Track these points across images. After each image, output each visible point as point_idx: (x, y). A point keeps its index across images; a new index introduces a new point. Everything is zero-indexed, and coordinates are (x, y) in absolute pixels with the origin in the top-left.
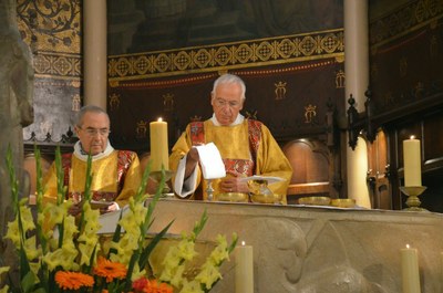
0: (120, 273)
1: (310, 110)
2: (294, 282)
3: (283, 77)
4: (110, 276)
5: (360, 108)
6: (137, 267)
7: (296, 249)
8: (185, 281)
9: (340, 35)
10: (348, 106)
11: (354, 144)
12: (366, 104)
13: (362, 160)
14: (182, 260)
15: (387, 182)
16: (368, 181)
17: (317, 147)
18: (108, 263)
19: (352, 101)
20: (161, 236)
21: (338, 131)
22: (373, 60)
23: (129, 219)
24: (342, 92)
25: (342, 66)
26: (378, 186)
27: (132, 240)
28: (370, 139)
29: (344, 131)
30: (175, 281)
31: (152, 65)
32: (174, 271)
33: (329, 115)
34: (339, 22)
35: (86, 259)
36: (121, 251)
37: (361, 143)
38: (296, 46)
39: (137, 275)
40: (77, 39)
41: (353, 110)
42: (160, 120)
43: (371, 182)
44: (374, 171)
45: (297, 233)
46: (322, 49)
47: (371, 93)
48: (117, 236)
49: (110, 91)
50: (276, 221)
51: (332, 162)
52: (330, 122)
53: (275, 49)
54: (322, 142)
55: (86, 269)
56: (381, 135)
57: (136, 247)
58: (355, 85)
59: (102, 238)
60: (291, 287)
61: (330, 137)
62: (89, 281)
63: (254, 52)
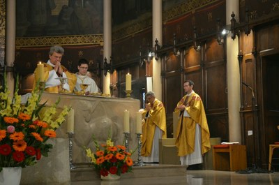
0: (28, 118)
2: (88, 122)
4: (25, 119)
5: (108, 62)
6: (34, 116)
7: (89, 110)
8: (52, 122)
9: (102, 36)
10: (104, 61)
11: (106, 74)
12: (110, 61)
13: (108, 80)
14: (51, 114)
18: (23, 114)
19: (106, 60)
20: (43, 105)
21: (101, 70)
22: (113, 46)
23: (31, 99)
24: (102, 56)
25: (102, 47)
27: (33, 106)
28: (112, 73)
29: (103, 69)
30: (49, 121)
31: (33, 42)
32: (48, 118)
33: (98, 64)
34: (102, 32)
35: (15, 113)
36: (28, 110)
37: (108, 74)
38: (87, 39)
39: (34, 119)
40: (4, 30)
41: (106, 62)
42: (40, 63)
43: (111, 88)
45: (90, 105)
46: (96, 40)
47: (112, 57)
48: (27, 105)
49: (16, 51)
50: (82, 101)
52: (98, 66)
53: (79, 39)
54: (95, 73)
55: (15, 116)
56: (115, 72)
57: (34, 109)
58: (107, 54)
59: (21, 106)
60: (87, 124)
61: (98, 71)
62: (17, 120)
63: (71, 40)
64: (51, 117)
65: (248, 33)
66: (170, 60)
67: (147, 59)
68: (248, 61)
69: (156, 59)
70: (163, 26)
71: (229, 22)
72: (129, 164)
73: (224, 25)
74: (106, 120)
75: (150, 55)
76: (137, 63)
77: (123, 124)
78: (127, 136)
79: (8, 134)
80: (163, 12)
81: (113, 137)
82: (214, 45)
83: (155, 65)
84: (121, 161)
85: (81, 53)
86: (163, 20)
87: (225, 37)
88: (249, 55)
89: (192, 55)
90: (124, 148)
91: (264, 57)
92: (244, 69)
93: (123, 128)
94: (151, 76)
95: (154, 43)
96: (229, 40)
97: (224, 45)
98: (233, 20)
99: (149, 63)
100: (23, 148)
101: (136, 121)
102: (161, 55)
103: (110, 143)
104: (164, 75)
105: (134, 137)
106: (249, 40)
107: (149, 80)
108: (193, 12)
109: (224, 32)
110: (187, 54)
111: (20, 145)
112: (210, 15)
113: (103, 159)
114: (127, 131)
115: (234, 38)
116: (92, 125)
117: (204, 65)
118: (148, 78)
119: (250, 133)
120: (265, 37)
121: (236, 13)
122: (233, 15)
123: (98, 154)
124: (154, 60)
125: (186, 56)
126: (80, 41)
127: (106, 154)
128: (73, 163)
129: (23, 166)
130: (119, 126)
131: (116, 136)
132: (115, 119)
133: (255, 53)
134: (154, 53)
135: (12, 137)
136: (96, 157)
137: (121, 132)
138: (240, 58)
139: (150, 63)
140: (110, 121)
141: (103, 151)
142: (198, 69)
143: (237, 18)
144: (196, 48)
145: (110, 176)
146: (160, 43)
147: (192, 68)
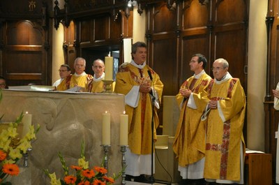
1: (32, 4)
2: (50, 130)
5: (61, 6)
7: (52, 113)
8: (11, 149)
10: (54, 5)
11: (57, 27)
12: (65, 6)
13: (61, 36)
14: (10, 137)
15: (74, 49)
16: (63, 47)
17: (36, 25)
19: (57, 3)
21: (48, 18)
26: (69, 50)
28: (67, 25)
29: (52, 18)
30: (6, 148)
32: (5, 143)
33: (44, 9)
37: (61, 26)
41: (57, 7)
43: (65, 48)
44: (67, 42)
51: (44, 35)
52: (44, 13)
54: (40, 24)
56: (72, 23)
60: (49, 133)
61: (44, 21)
64: (9, 142)
66: (159, 14)
67: (124, 10)
69: (140, 12)
74: (74, 126)
75: (129, 5)
76: (108, 14)
77: (101, 131)
78: (106, 151)
81: (86, 150)
83: (138, 24)
89: (195, 10)
90: (104, 171)
92: (275, 40)
93: (101, 139)
94: (130, 36)
99: (127, 16)
101: (119, 126)
103: (83, 164)
105: (115, 151)
110: (188, 7)
114: (107, 142)
116: (56, 134)
117: (212, 27)
118: (125, 40)
123: (67, 179)
124: (135, 12)
125: (185, 11)
127: (79, 181)
130: (95, 133)
131: (91, 148)
132: (88, 124)
134: (135, 2)
137: (98, 144)
138: (270, 21)
139: (129, 17)
140: (83, 128)
141: (73, 175)
142: (204, 32)
147: (194, 30)
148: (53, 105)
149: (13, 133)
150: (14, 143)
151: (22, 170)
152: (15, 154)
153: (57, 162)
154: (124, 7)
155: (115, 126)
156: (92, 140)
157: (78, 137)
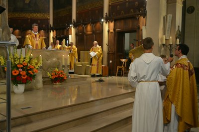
1: (44, 26)
3: (39, 20)
4: (25, 65)
5: (52, 26)
7: (48, 56)
9: (49, 14)
10: (50, 26)
13: (52, 34)
15: (55, 38)
17: (45, 31)
18: (24, 63)
20: (32, 58)
21: (48, 29)
22: (54, 19)
24: (49, 23)
25: (49, 19)
28: (53, 31)
31: (17, 15)
32: (34, 64)
33: (47, 27)
34: (49, 12)
35: (21, 62)
36: (26, 61)
37: (52, 32)
38: (42, 15)
39: (29, 65)
43: (53, 38)
44: (54, 36)
46: (46, 16)
47: (54, 24)
48: (25, 58)
49: (9, 18)
51: (47, 34)
53: (38, 15)
55: (22, 64)
56: (55, 31)
57: (28, 60)
58: (51, 23)
62: (22, 66)
63: (35, 15)
65: (112, 22)
66: (79, 28)
68: (111, 33)
69: (74, 28)
70: (77, 13)
71: (105, 16)
72: (65, 78)
73: (102, 17)
74: (54, 59)
75: (71, 26)
76: (65, 28)
77: (62, 61)
78: (63, 66)
79: (20, 72)
80: (77, 7)
82: (98, 25)
83: (73, 30)
84: (62, 78)
85: (39, 21)
86: (77, 10)
87: (103, 22)
88: (112, 30)
89: (89, 27)
90: (63, 72)
91: (117, 32)
94: (71, 34)
95: (73, 21)
96: (104, 23)
97: (102, 25)
98: (106, 16)
100: (26, 77)
102: (75, 26)
103: (57, 70)
104: (77, 35)
105: (66, 66)
106: (112, 24)
107: (70, 36)
108: (90, 9)
109: (102, 20)
110: (87, 27)
111: (24, 76)
112: (97, 11)
113: (54, 77)
114: (64, 64)
115: (106, 23)
116: (49, 62)
117: (94, 32)
119: (111, 62)
120: (118, 24)
121: (108, 13)
122: (106, 14)
123: (52, 74)
124: (72, 28)
125: (86, 28)
126: (38, 16)
127: (55, 74)
128: (43, 78)
129: (25, 84)
130: (60, 62)
131: (59, 65)
132: (58, 59)
133: (114, 30)
135: (21, 73)
136: (52, 76)
138: (109, 31)
139: (71, 29)
141: (54, 73)
142: (91, 34)
143: (108, 15)
144: (91, 25)
145: (57, 83)
146: (75, 21)
147: (89, 33)
148: (48, 53)
149: (36, 61)
150: (36, 64)
151: (39, 71)
152: (37, 67)
153: (49, 69)
154: (69, 27)
155: (66, 60)
156: (59, 63)
157: (55, 63)
